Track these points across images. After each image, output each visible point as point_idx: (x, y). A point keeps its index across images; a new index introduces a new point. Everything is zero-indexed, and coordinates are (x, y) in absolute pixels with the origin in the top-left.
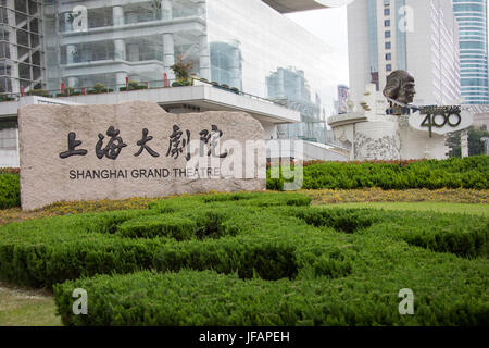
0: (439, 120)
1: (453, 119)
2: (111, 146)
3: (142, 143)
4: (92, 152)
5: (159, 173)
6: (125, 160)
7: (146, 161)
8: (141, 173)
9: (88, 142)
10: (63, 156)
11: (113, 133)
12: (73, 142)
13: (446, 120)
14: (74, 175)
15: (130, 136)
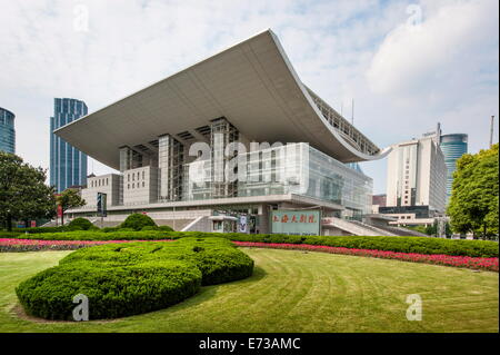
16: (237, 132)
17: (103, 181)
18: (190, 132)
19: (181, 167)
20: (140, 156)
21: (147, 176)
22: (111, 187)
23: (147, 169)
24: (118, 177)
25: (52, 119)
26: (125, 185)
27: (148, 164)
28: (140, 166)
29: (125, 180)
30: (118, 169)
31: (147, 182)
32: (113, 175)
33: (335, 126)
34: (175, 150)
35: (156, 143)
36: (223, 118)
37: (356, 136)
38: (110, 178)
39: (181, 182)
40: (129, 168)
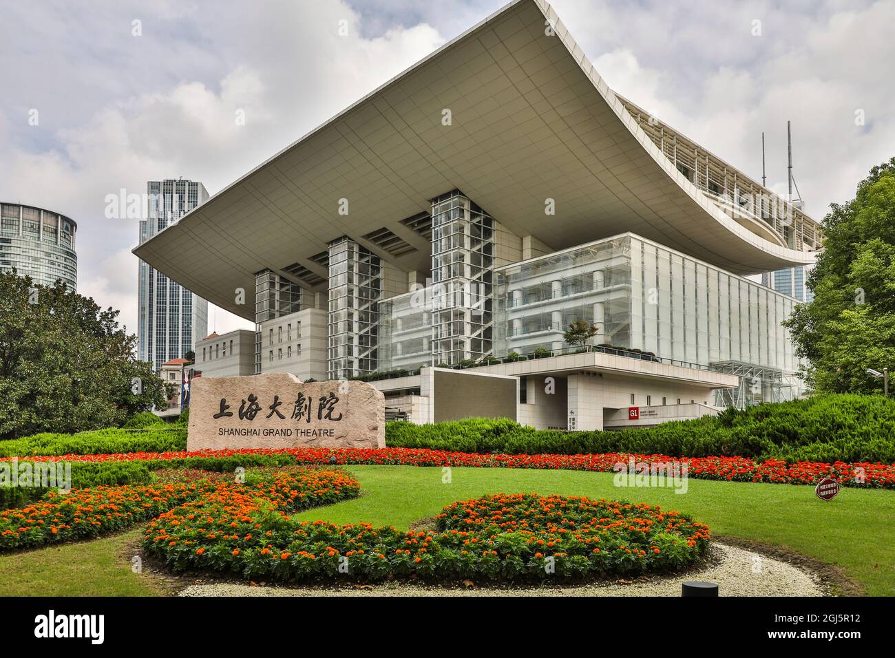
2: (249, 412)
3: (273, 408)
4: (236, 414)
5: (285, 433)
6: (260, 421)
7: (275, 422)
8: (270, 432)
9: (234, 407)
10: (216, 417)
11: (252, 399)
12: (223, 406)
14: (222, 432)
15: (265, 402)
16: (488, 221)
17: (222, 345)
18: (391, 229)
19: (375, 307)
20: (296, 289)
21: (307, 332)
22: (238, 359)
23: (305, 316)
24: (252, 335)
26: (265, 353)
28: (296, 309)
29: (265, 342)
30: (253, 319)
32: (243, 333)
33: (716, 188)
34: (363, 270)
35: (322, 258)
36: (456, 192)
38: (237, 340)
40: (272, 316)
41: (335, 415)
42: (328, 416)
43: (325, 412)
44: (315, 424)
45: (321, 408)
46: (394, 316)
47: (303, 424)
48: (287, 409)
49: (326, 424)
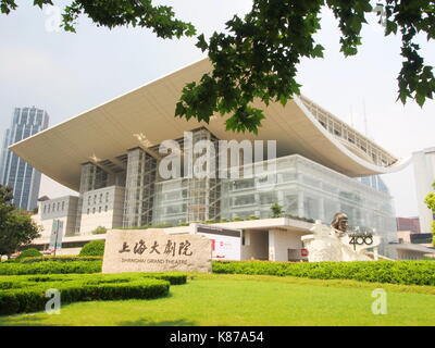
0: (360, 241)
1: (368, 241)
2: (140, 249)
3: (154, 248)
4: (132, 251)
5: (160, 261)
6: (146, 255)
7: (154, 256)
8: (152, 261)
9: (131, 246)
10: (121, 252)
11: (142, 243)
12: (125, 246)
13: (364, 241)
14: (124, 260)
15: (149, 244)
17: (58, 204)
19: (153, 186)
20: (105, 174)
21: (112, 199)
22: (66, 212)
23: (111, 190)
24: (77, 198)
25: (8, 130)
26: (84, 209)
27: (114, 184)
28: (104, 186)
29: (85, 203)
30: (78, 190)
31: (111, 205)
32: (71, 198)
33: (337, 133)
34: (146, 165)
35: (124, 158)
36: (202, 128)
37: (364, 144)
38: (67, 201)
39: (151, 206)
40: (90, 189)
41: (188, 252)
42: (185, 253)
43: (183, 251)
44: (177, 257)
45: (181, 248)
46: (163, 192)
47: (170, 257)
48: (161, 248)
49: (183, 257)
